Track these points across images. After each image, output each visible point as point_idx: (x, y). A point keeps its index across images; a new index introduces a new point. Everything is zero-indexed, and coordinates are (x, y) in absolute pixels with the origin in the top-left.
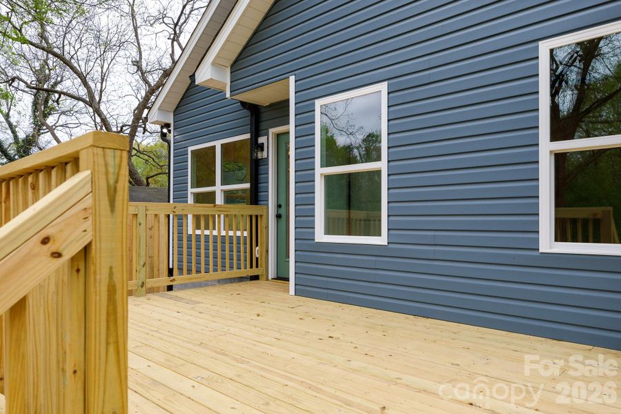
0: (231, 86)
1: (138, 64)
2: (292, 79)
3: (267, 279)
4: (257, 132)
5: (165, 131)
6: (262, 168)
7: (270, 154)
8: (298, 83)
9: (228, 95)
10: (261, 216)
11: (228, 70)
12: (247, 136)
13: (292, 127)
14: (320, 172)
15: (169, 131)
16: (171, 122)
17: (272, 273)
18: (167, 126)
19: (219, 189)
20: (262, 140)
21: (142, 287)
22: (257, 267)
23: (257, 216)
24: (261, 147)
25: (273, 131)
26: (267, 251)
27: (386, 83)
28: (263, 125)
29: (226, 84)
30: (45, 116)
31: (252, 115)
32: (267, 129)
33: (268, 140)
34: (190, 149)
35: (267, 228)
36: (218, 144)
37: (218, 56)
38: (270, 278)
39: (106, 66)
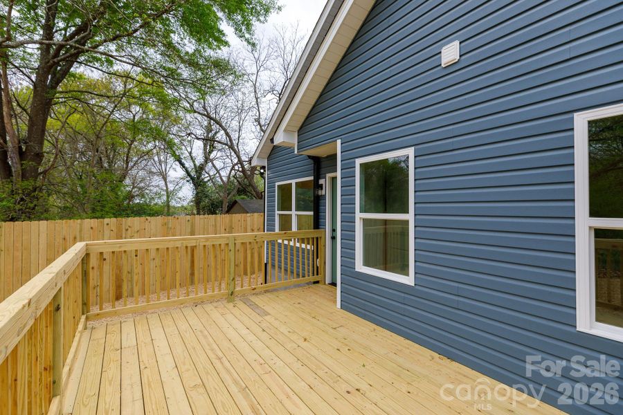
0: (298, 146)
1: (258, 120)
2: (339, 142)
3: (325, 284)
4: (318, 176)
5: (262, 171)
6: (322, 201)
7: (326, 192)
8: (343, 145)
9: (296, 152)
10: (320, 237)
11: (296, 134)
12: (311, 178)
13: (339, 174)
14: (359, 216)
15: (265, 171)
16: (266, 165)
17: (328, 280)
18: (263, 168)
19: (294, 213)
20: (322, 181)
21: (231, 295)
22: (317, 274)
23: (317, 238)
24: (321, 187)
25: (329, 175)
26: (325, 263)
27: (413, 148)
28: (323, 171)
29: (295, 144)
30: (211, 152)
31: (314, 164)
32: (325, 174)
33: (325, 182)
34: (277, 184)
35: (325, 246)
36: (293, 182)
37: (288, 125)
38: (327, 283)
39: (241, 122)
